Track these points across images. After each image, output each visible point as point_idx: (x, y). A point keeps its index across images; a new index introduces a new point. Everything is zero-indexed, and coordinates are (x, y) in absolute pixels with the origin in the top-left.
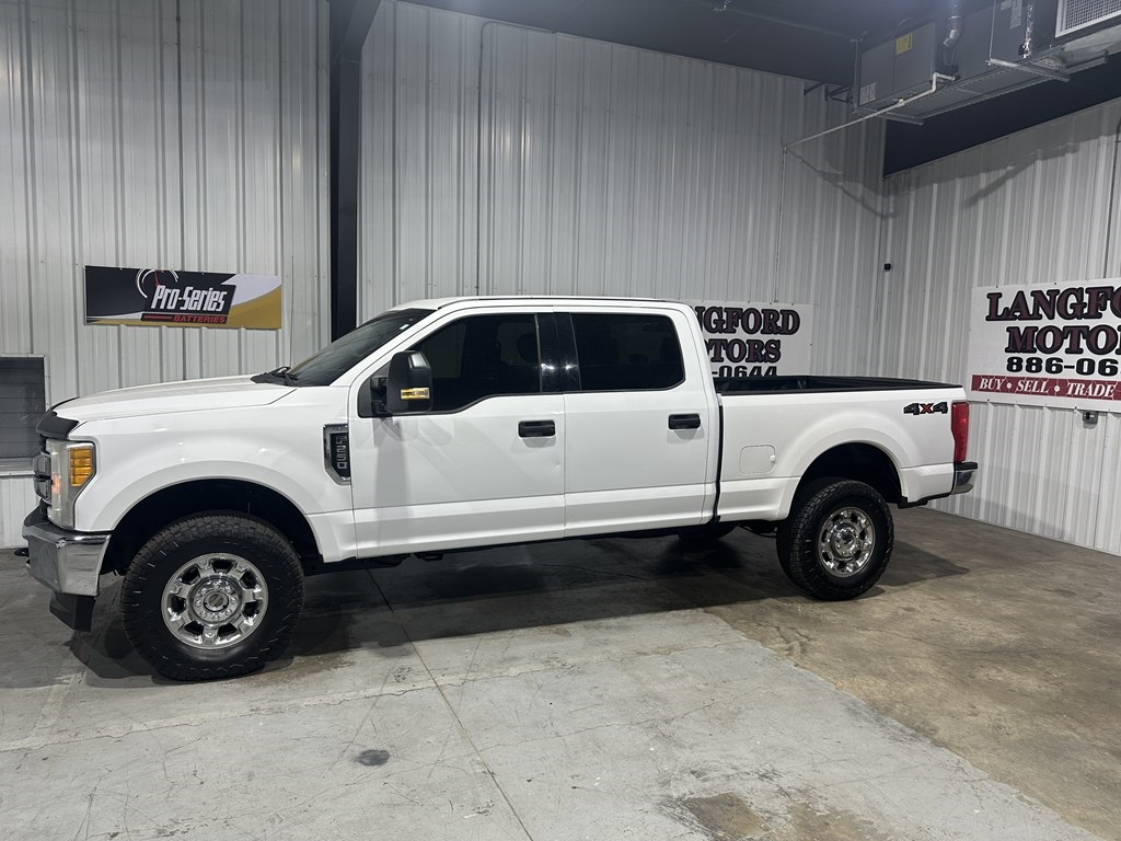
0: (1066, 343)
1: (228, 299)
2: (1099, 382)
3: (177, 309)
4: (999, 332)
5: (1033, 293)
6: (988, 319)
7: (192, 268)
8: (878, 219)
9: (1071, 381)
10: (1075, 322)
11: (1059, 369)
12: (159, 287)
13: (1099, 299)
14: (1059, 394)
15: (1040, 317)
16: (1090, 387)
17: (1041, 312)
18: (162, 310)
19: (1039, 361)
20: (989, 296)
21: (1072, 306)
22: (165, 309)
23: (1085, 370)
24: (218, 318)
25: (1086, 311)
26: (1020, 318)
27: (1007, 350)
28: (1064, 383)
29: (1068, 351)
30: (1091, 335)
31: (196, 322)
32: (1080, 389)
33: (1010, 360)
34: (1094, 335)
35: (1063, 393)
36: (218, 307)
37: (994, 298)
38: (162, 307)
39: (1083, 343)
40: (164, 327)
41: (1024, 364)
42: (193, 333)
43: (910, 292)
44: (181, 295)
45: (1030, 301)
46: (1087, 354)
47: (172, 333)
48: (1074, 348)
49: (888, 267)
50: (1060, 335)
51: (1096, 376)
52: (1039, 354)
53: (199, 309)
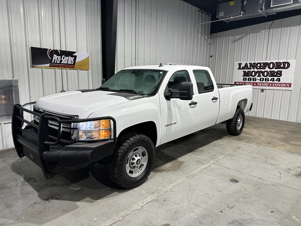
0: (257, 75)
1: (75, 60)
2: (265, 83)
3: (60, 63)
4: (241, 72)
5: (249, 64)
6: (238, 69)
7: (63, 49)
8: (209, 45)
9: (258, 83)
10: (259, 70)
11: (256, 80)
12: (54, 55)
13: (265, 65)
14: (255, 86)
15: (251, 69)
16: (263, 84)
17: (251, 68)
18: (55, 63)
19: (251, 78)
20: (239, 64)
21: (259, 66)
22: (57, 63)
23: (262, 80)
24: (72, 66)
25: (262, 67)
26: (246, 69)
27: (243, 76)
28: (257, 83)
29: (258, 76)
30: (263, 73)
31: (66, 67)
32: (260, 84)
33: (244, 78)
34: (264, 73)
35: (256, 85)
36: (72, 63)
37: (240, 64)
38: (56, 62)
39: (261, 75)
40: (56, 69)
41: (247, 79)
42: (64, 71)
43: (217, 62)
44: (61, 58)
45: (249, 65)
46: (262, 77)
47: (58, 71)
48: (259, 76)
49: (211, 56)
50: (256, 73)
51: (264, 81)
52: (251, 77)
53: (66, 63)
